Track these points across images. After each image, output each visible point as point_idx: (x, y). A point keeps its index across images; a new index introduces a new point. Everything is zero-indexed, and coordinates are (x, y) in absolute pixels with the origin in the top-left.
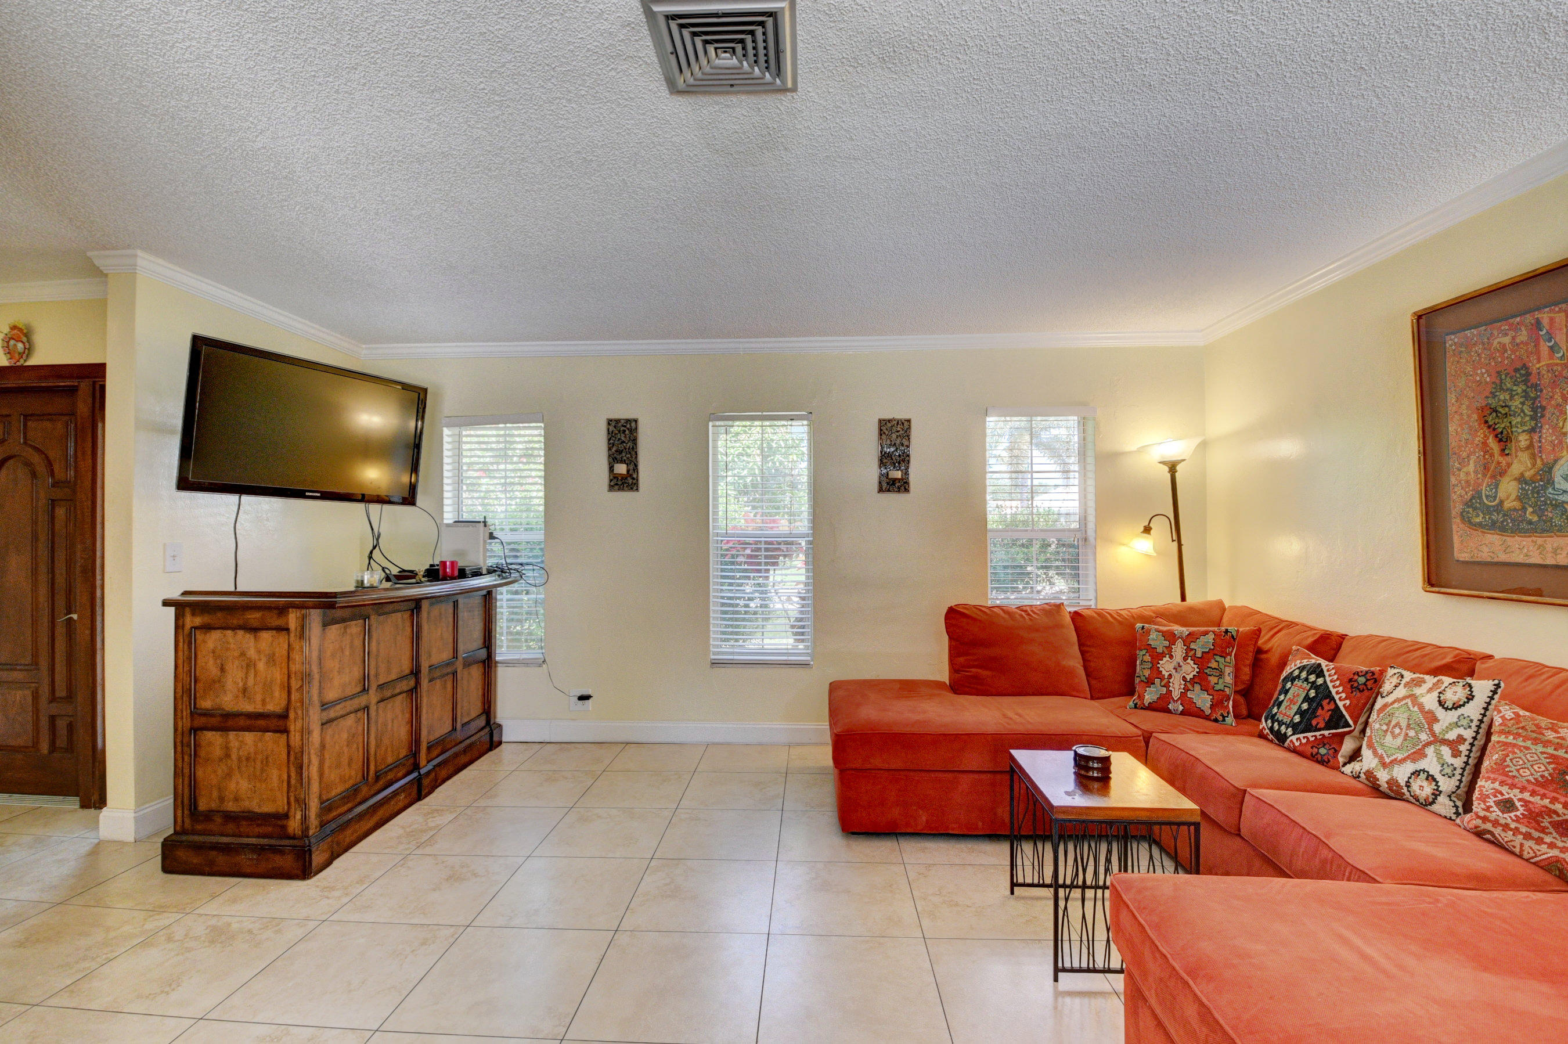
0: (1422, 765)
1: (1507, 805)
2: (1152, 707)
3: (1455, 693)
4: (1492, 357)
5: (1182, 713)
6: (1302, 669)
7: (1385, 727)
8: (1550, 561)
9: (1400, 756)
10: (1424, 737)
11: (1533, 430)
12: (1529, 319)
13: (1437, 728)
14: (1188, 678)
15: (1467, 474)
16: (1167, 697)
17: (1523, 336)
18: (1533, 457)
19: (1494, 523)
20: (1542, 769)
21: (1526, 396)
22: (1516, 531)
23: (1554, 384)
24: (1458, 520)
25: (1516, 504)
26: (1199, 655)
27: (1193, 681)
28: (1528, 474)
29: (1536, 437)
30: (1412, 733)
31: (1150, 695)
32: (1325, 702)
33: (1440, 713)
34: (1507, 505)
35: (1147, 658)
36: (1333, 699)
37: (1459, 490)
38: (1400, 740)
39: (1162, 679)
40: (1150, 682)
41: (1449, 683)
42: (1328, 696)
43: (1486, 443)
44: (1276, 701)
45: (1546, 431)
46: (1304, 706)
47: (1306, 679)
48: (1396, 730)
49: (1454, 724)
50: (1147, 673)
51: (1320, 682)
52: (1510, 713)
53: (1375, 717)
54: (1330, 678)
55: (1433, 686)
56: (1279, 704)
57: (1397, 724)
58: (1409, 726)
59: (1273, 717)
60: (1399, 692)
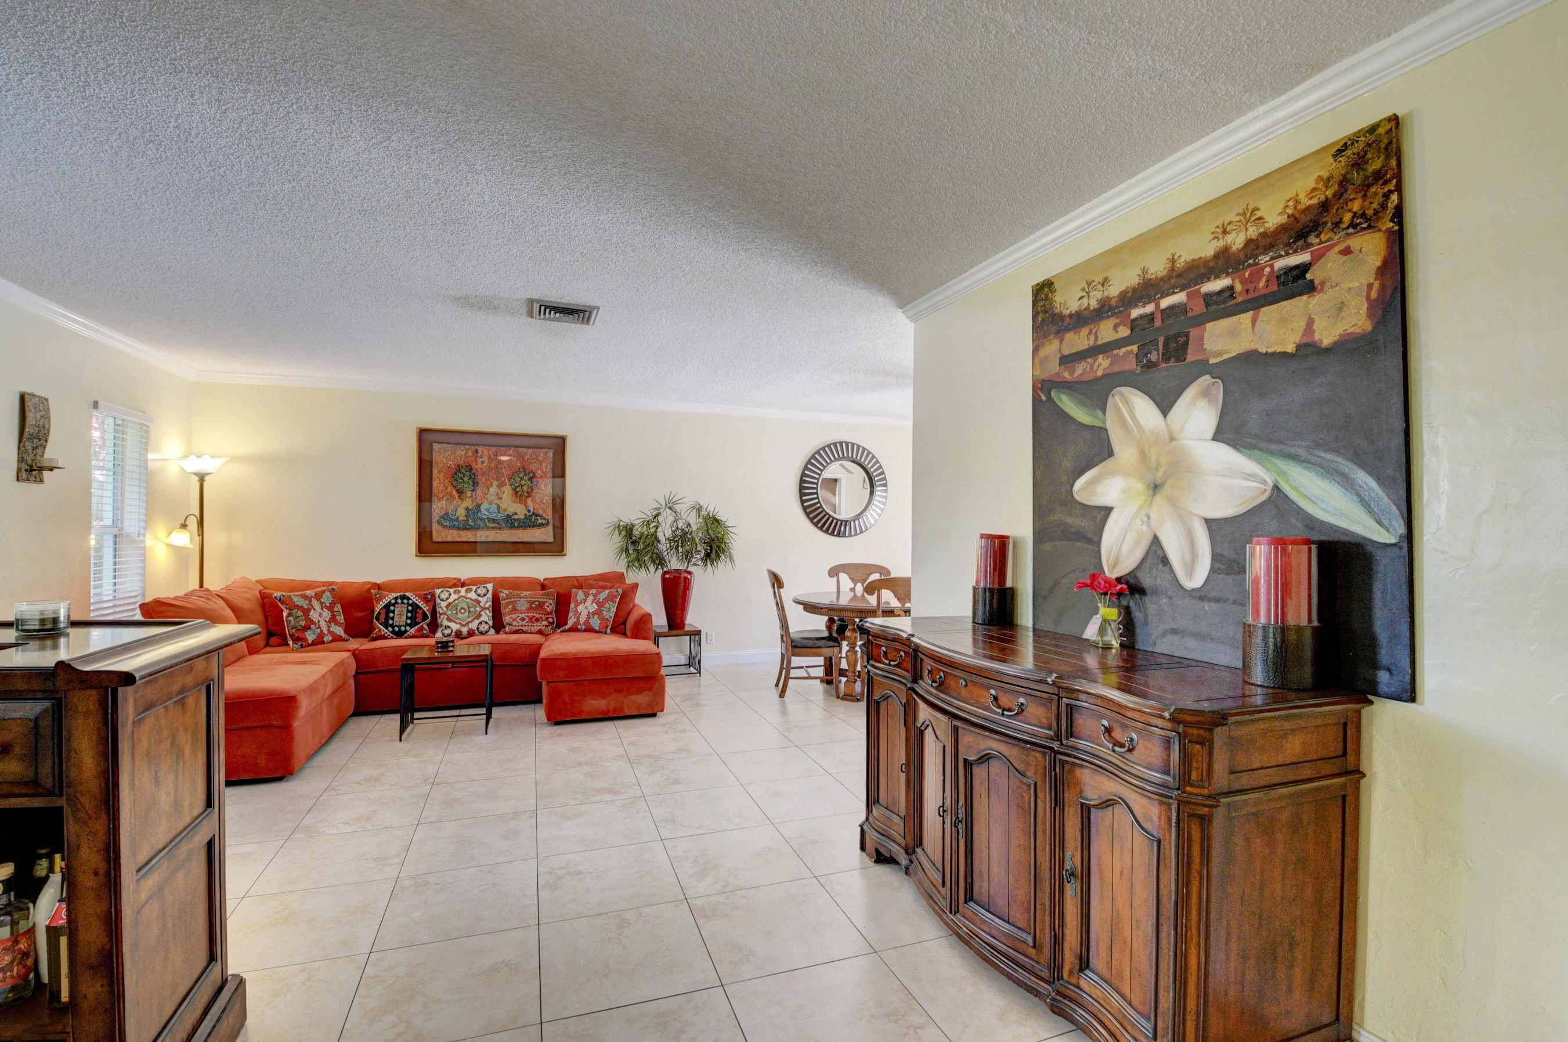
0: (482, 619)
1: (523, 619)
2: (314, 643)
3: (481, 591)
4: (456, 458)
5: (332, 641)
6: (396, 599)
7: (455, 612)
8: (478, 540)
9: (471, 620)
10: (478, 609)
11: (473, 490)
12: (473, 448)
13: (482, 604)
14: (327, 619)
15: (442, 504)
16: (321, 635)
17: (470, 453)
18: (472, 500)
19: (454, 525)
20: (526, 606)
21: (470, 477)
22: (465, 529)
23: (483, 474)
24: (436, 524)
25: (465, 518)
26: (328, 605)
27: (330, 622)
28: (470, 507)
29: (474, 493)
30: (472, 609)
31: (310, 637)
32: (418, 610)
33: (480, 599)
34: (461, 518)
35: (300, 613)
36: (421, 608)
37: (437, 511)
38: (467, 613)
39: (315, 623)
40: (306, 628)
41: (474, 588)
42: (419, 607)
43: (451, 493)
44: (387, 618)
45: (479, 492)
46: (409, 615)
47: (402, 603)
48: (463, 611)
49: (486, 601)
50: (303, 623)
51: (410, 602)
52: (507, 592)
53: (445, 609)
54: (414, 599)
55: (467, 591)
56: (393, 618)
57: (462, 608)
58: (469, 607)
59: (392, 626)
60: (454, 597)
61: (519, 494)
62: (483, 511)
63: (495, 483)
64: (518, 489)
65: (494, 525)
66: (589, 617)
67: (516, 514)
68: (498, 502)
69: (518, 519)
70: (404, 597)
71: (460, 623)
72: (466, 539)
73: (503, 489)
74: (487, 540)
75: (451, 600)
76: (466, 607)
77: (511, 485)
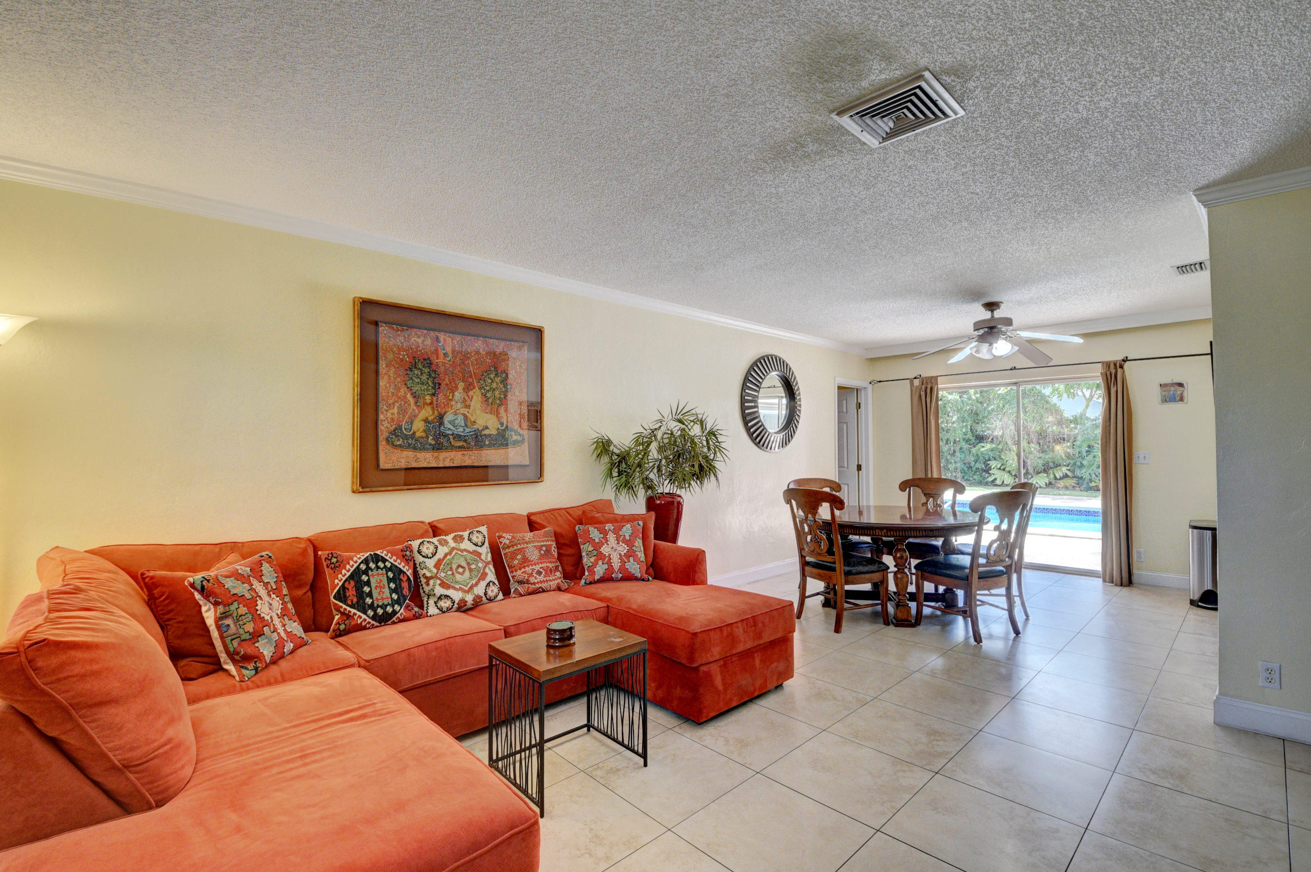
0: (488, 579)
1: (539, 573)
2: (273, 660)
3: (475, 538)
4: (410, 347)
5: (293, 651)
6: (366, 561)
7: (450, 573)
8: (441, 465)
9: (474, 582)
10: (480, 565)
11: (433, 395)
12: (432, 333)
13: (481, 558)
14: (279, 613)
15: (393, 414)
16: (279, 643)
17: (429, 342)
18: (433, 409)
19: (410, 445)
21: (430, 375)
22: (423, 449)
23: (446, 374)
24: (384, 443)
25: (423, 434)
26: (272, 586)
27: (283, 616)
28: (430, 418)
29: (435, 399)
30: (473, 566)
32: (402, 576)
33: (479, 549)
34: (418, 434)
36: (404, 572)
37: (386, 424)
38: (467, 573)
39: (268, 624)
41: (466, 534)
42: (401, 571)
43: (405, 397)
44: (361, 595)
45: (441, 396)
46: (392, 585)
47: (378, 568)
48: (461, 570)
49: (485, 552)
50: (250, 627)
51: (388, 565)
52: (508, 536)
53: (435, 571)
54: (392, 560)
55: (458, 539)
56: (370, 595)
57: (459, 566)
58: (468, 564)
59: (371, 606)
60: (442, 551)
61: (490, 400)
62: (447, 424)
63: (461, 385)
64: (489, 395)
65: (461, 444)
66: (623, 563)
67: (487, 428)
68: (465, 411)
69: (490, 435)
70: (377, 558)
71: (461, 589)
72: (425, 465)
73: (471, 393)
74: (452, 465)
75: (440, 555)
76: (464, 564)
77: (480, 388)
